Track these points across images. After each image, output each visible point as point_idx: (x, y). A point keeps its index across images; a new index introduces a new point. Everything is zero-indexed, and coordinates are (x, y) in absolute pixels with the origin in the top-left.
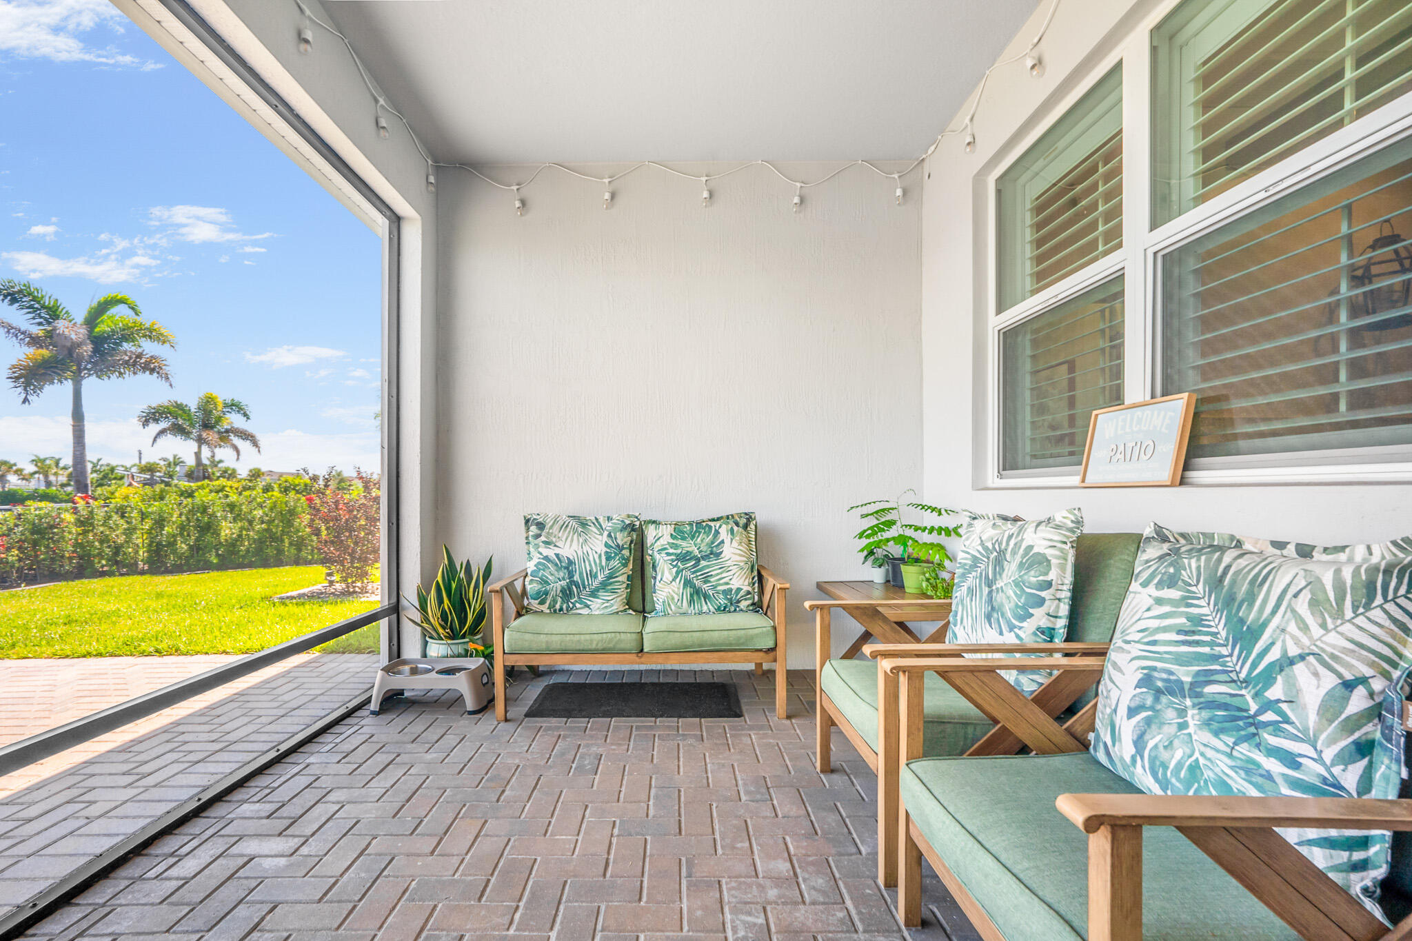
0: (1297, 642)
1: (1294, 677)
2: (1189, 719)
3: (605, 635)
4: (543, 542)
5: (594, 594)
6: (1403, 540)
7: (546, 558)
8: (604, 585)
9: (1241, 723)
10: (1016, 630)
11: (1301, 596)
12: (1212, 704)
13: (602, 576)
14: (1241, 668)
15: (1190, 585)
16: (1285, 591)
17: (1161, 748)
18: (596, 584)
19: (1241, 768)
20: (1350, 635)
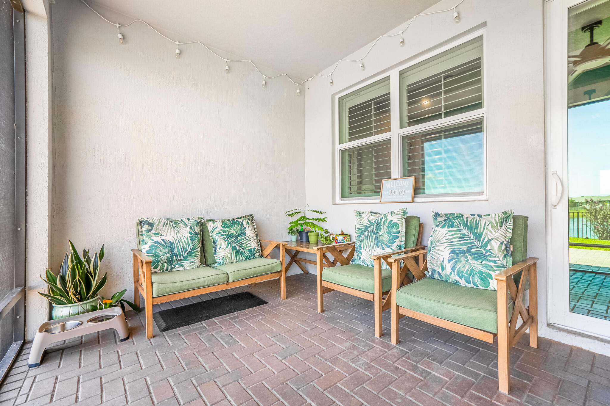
0: (490, 236)
1: (492, 244)
2: (468, 258)
3: (211, 277)
4: (153, 233)
5: (185, 259)
6: (505, 212)
7: (157, 242)
8: (190, 254)
9: (482, 256)
10: (391, 247)
11: (489, 225)
12: (474, 254)
13: (190, 249)
14: (479, 244)
15: (458, 226)
16: (485, 225)
17: (461, 267)
18: (186, 253)
19: (484, 267)
20: (500, 233)
